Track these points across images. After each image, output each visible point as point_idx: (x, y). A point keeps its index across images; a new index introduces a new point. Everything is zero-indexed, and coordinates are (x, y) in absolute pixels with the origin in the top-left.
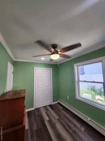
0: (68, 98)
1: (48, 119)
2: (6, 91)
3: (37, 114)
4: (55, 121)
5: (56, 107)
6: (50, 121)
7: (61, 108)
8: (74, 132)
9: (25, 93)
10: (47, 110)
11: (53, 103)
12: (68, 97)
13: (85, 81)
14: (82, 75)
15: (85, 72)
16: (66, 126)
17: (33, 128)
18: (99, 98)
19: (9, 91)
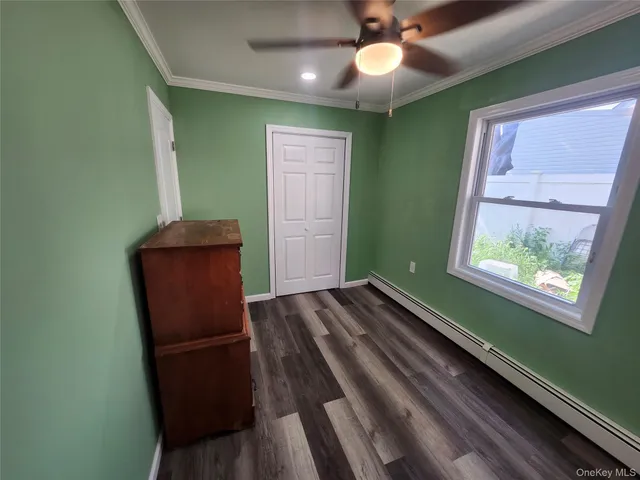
0: (412, 270)
1: (327, 332)
2: (164, 223)
3: (283, 312)
4: (350, 340)
5: (356, 299)
6: (333, 339)
7: (379, 302)
8: (421, 377)
9: (237, 230)
10: (324, 305)
11: (345, 285)
12: (413, 264)
13: (508, 201)
14: (499, 174)
15: (513, 163)
16: (392, 359)
17: (272, 351)
18: (551, 282)
19: (174, 222)
